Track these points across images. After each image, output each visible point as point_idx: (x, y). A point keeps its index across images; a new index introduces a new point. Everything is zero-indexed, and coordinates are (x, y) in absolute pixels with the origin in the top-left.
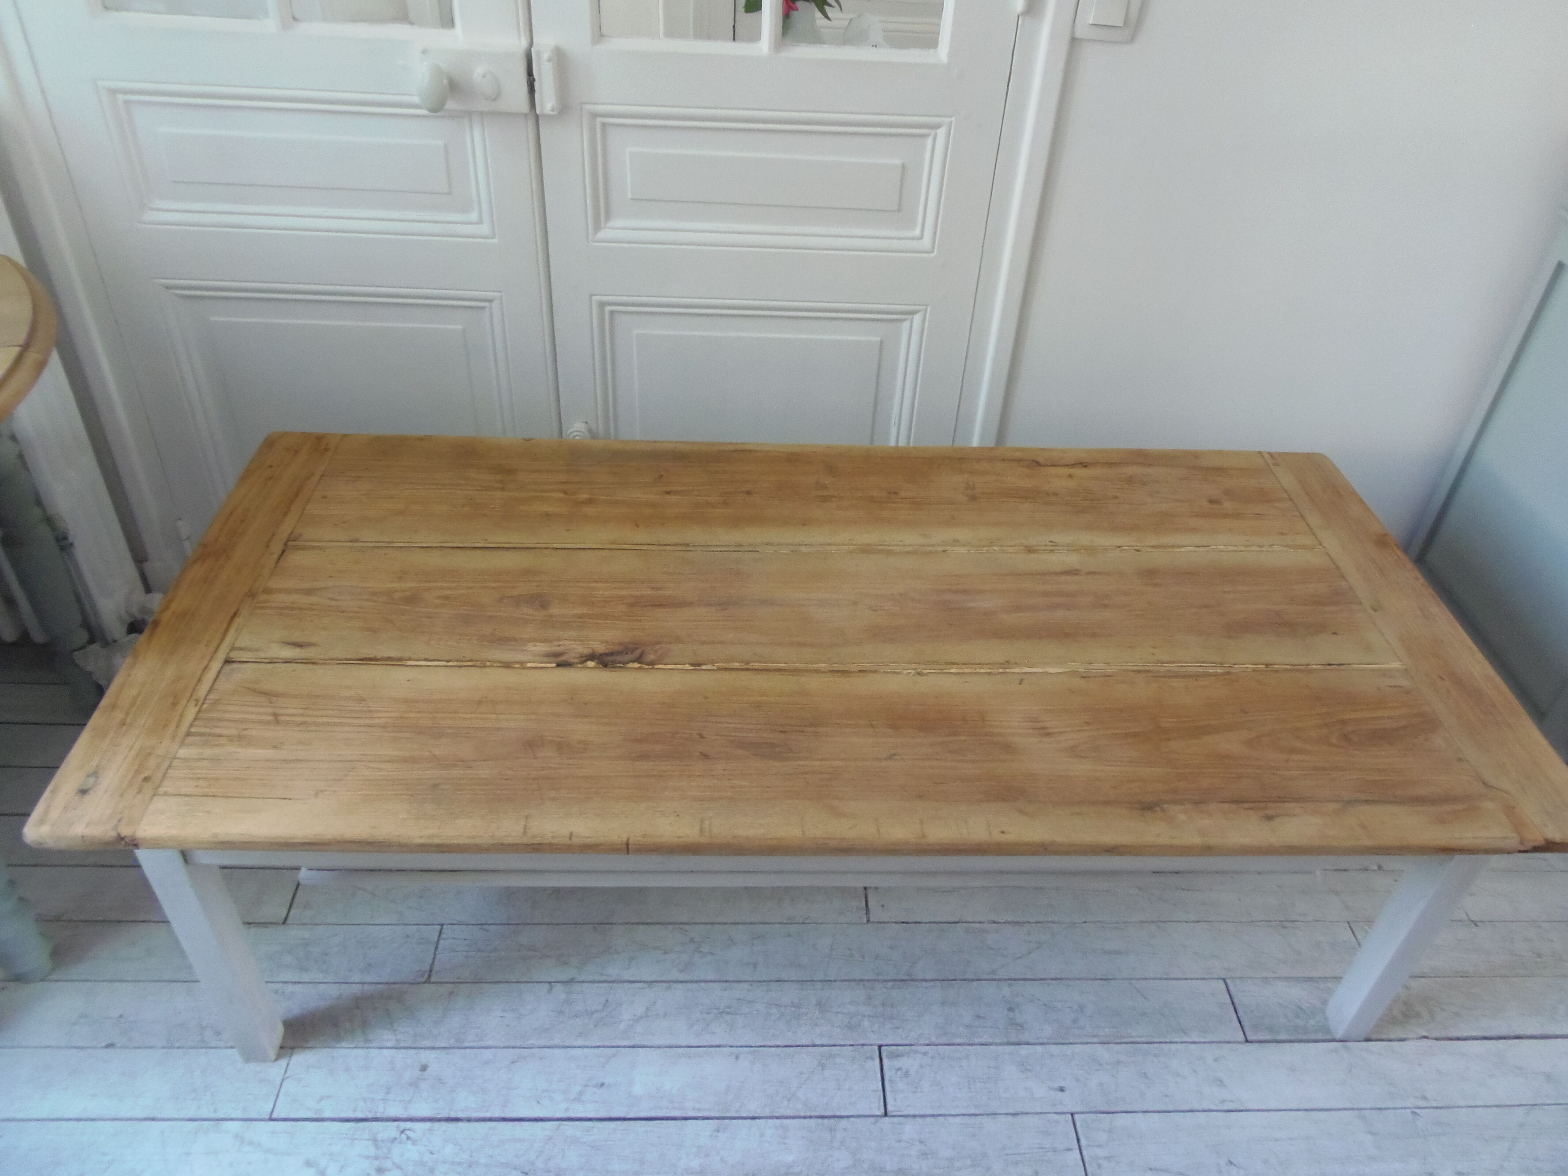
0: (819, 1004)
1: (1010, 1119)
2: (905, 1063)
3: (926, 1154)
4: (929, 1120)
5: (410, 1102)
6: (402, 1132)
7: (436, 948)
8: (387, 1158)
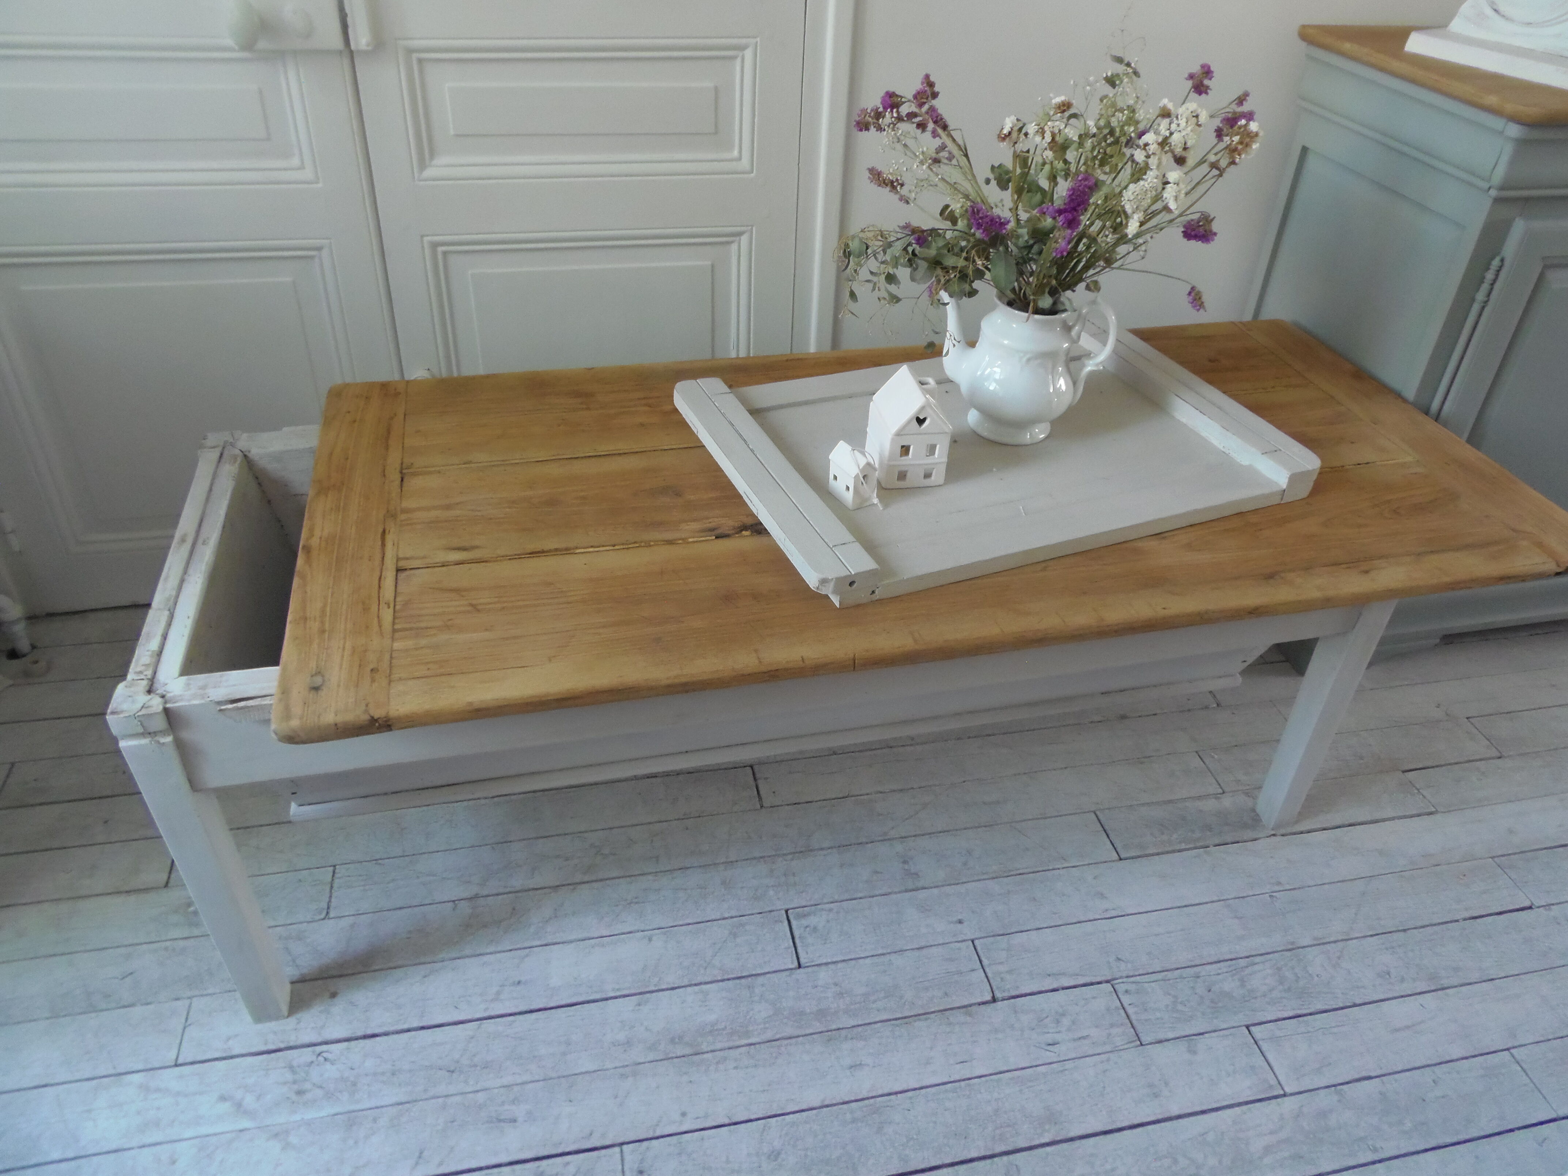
0: (724, 883)
1: (916, 953)
2: (813, 920)
3: (842, 994)
4: (840, 965)
5: (323, 1027)
6: (319, 1055)
7: (332, 887)
8: (305, 1080)
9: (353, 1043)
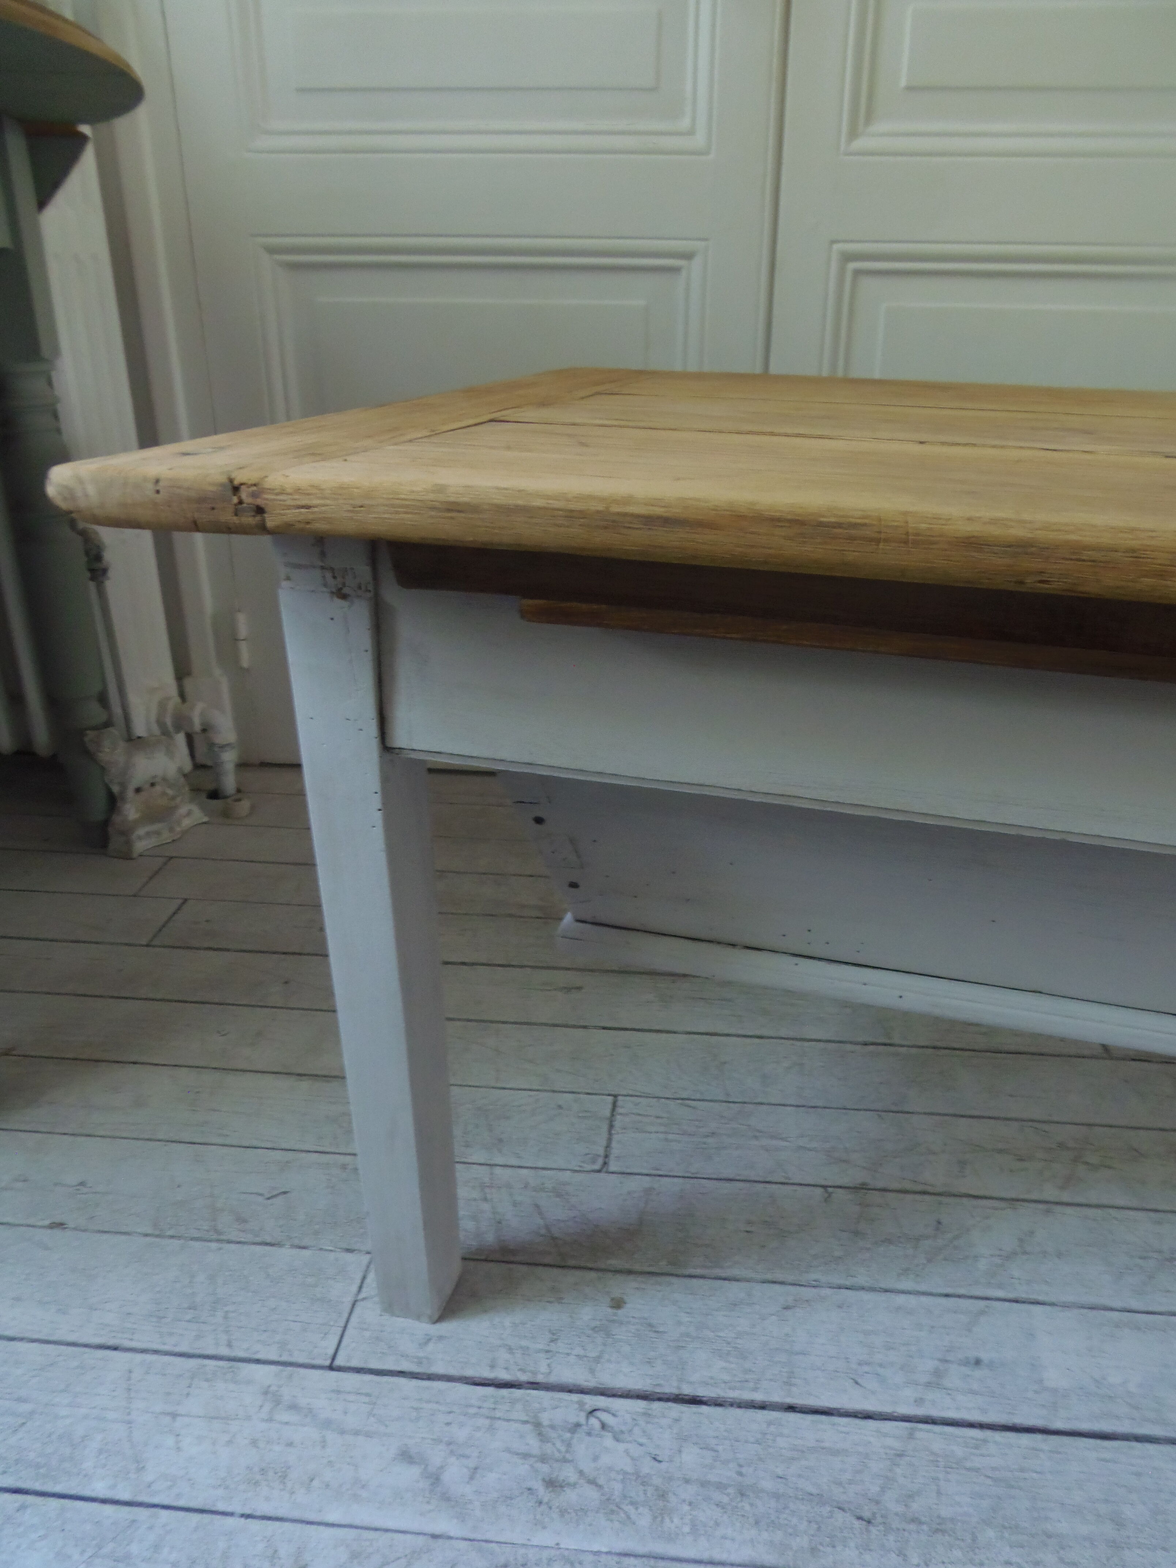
6: (591, 1413)
8: (565, 1461)
9: (657, 1406)
